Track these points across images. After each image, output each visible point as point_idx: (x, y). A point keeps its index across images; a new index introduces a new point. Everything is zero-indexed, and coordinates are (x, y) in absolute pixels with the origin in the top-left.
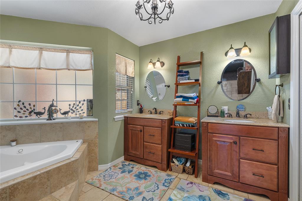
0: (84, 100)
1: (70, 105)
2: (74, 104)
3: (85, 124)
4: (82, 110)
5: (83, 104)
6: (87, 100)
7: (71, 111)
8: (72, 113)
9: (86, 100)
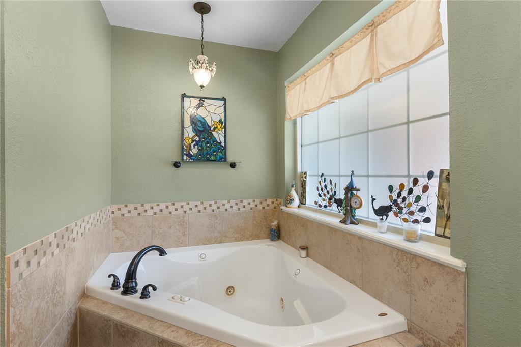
0: (430, 175)
1: (391, 188)
2: (402, 186)
3: (414, 264)
4: (423, 209)
5: (426, 189)
6: (442, 172)
7: (394, 208)
8: (396, 214)
9: (437, 173)
